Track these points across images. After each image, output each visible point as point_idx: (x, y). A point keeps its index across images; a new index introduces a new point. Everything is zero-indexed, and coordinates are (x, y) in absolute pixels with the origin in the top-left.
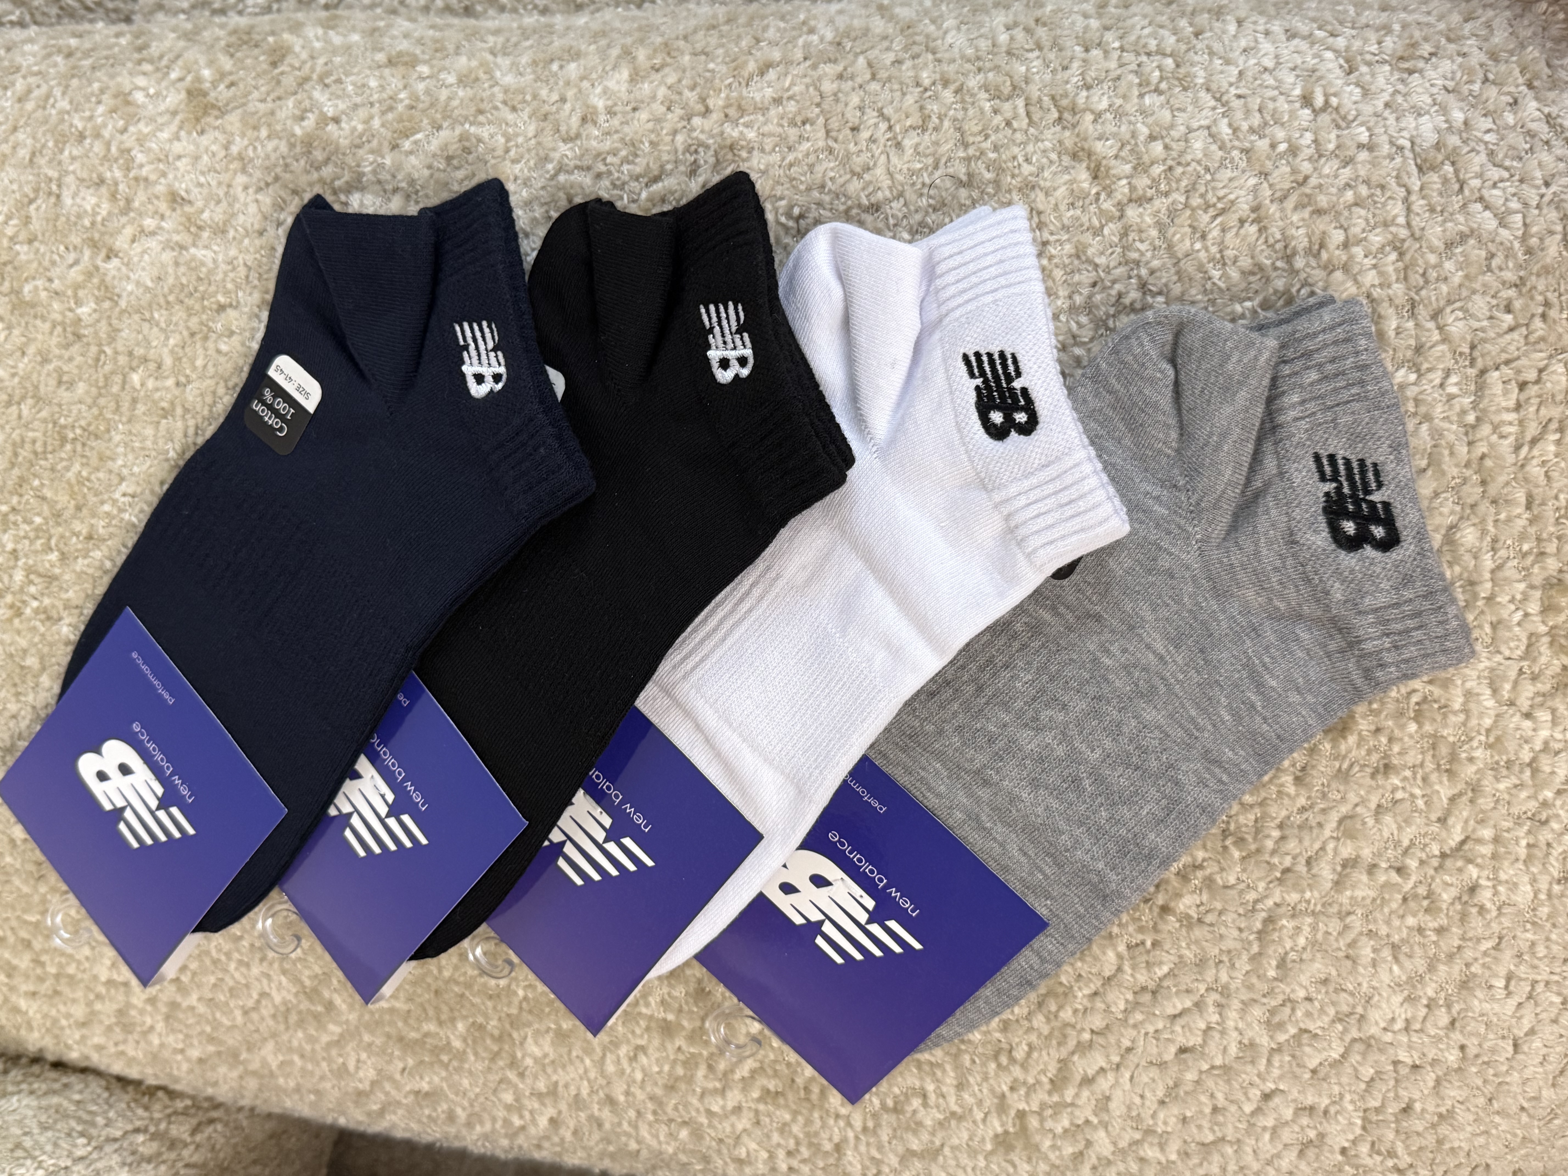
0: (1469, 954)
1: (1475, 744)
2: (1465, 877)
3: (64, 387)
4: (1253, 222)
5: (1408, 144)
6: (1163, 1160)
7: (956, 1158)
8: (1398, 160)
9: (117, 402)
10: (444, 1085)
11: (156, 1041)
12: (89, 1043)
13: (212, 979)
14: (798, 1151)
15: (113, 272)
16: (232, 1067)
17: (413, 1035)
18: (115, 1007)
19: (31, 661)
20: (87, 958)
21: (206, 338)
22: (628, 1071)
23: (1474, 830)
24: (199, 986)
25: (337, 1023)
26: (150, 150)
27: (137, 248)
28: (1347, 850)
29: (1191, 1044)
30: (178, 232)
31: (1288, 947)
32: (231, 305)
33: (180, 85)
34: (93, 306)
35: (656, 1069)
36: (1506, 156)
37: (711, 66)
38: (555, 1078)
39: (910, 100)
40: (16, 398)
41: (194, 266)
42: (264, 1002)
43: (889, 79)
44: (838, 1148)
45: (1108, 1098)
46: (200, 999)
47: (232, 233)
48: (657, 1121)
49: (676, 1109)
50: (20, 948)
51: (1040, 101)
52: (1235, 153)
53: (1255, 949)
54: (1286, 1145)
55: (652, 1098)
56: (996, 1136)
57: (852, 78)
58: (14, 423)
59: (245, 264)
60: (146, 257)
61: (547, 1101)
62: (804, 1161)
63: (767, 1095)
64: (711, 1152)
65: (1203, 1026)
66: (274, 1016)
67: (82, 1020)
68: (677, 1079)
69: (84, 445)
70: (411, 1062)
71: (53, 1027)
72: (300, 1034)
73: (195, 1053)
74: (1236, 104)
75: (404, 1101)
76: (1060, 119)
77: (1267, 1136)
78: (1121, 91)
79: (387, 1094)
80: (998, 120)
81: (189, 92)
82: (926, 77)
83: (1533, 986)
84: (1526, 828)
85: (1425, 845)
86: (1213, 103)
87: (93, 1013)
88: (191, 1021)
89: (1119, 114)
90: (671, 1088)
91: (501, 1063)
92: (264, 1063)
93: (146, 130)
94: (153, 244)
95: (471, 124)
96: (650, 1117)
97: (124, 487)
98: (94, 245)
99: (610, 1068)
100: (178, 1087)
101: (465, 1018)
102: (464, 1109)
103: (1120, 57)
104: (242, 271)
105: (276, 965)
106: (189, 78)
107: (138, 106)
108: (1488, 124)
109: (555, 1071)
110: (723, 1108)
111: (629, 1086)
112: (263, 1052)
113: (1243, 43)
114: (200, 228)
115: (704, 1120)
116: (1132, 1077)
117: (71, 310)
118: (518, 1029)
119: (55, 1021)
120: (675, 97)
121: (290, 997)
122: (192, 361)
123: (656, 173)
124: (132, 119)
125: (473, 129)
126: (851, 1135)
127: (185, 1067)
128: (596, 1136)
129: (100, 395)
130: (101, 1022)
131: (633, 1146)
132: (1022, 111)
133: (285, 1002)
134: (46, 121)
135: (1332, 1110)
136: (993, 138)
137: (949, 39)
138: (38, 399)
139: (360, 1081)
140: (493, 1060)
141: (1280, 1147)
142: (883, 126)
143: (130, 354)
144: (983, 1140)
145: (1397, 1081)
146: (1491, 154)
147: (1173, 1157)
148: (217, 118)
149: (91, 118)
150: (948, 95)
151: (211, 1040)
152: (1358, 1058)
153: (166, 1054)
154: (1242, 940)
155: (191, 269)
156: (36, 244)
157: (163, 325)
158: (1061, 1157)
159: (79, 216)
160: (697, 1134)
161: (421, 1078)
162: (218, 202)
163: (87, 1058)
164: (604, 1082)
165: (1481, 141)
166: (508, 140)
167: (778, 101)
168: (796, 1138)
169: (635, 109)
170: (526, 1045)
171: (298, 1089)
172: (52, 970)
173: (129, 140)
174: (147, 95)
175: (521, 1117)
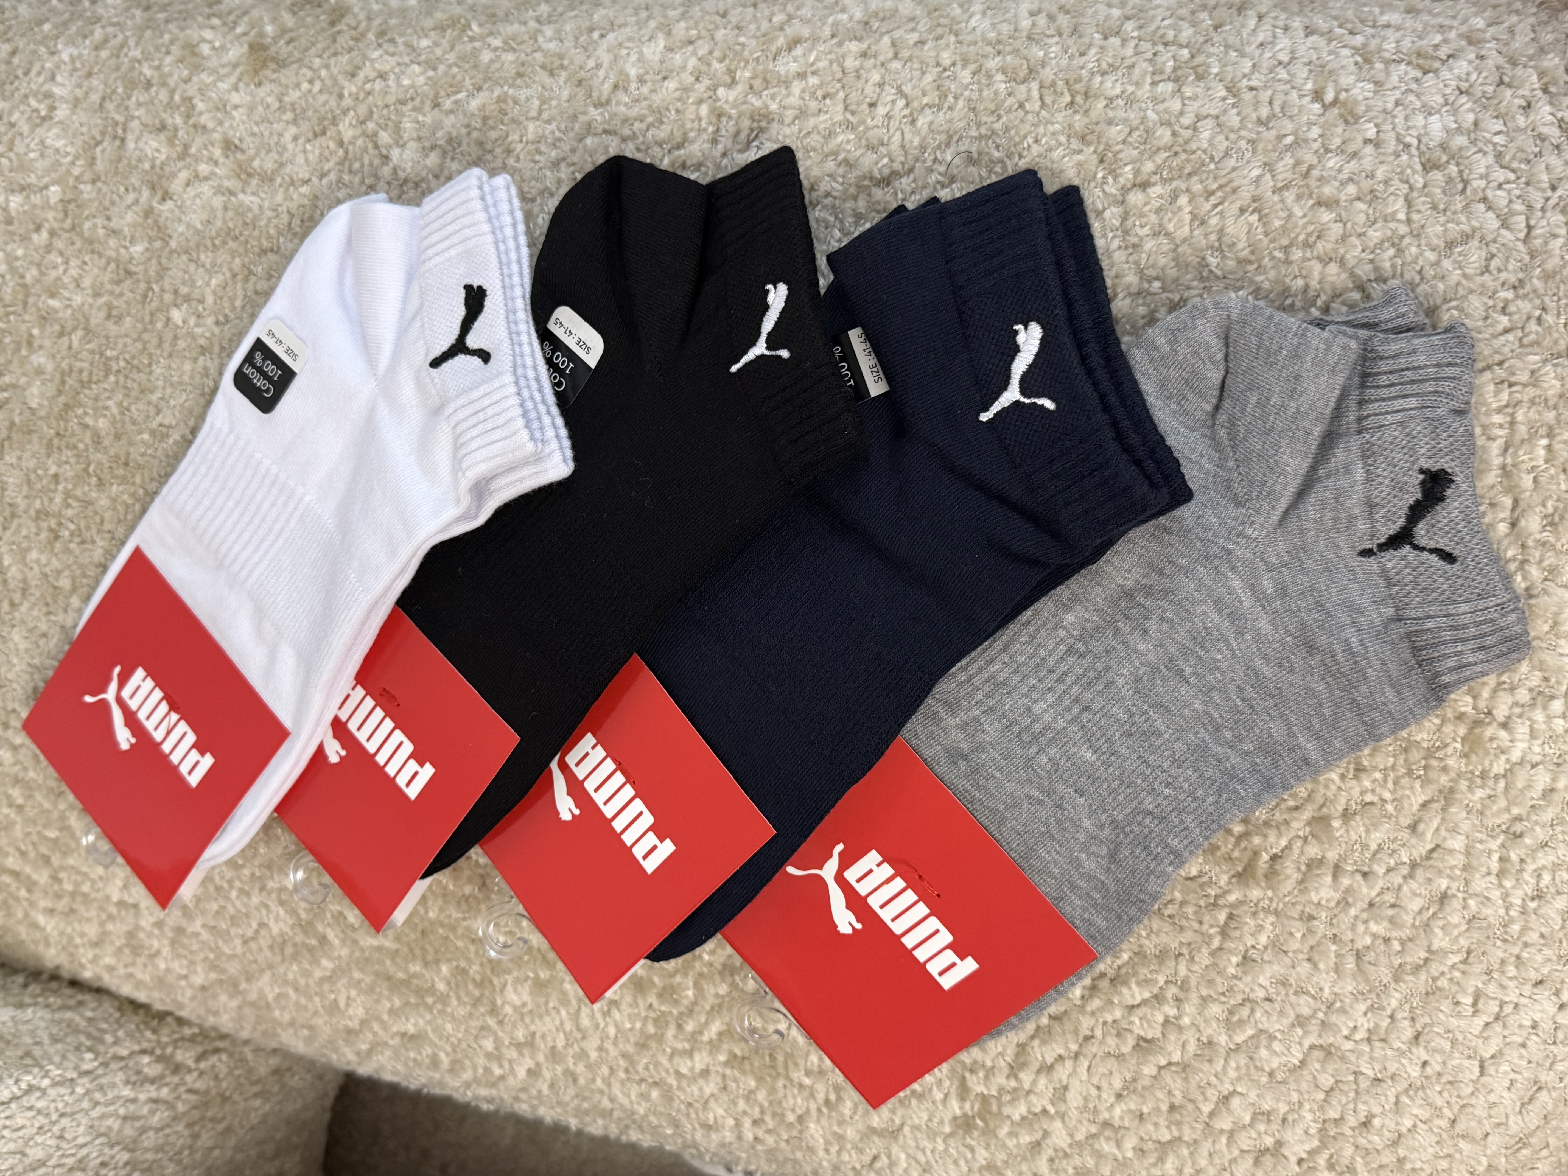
0: (1435, 968)
1: (1450, 750)
2: (1434, 886)
3: (113, 320)
4: (1254, 211)
5: (1415, 142)
6: (1120, 1157)
7: (916, 1139)
8: (1405, 157)
9: (160, 338)
10: (429, 1029)
11: (162, 966)
12: (101, 963)
13: (215, 907)
14: (763, 1120)
15: (167, 214)
16: (232, 997)
17: (401, 975)
18: (125, 928)
19: (65, 583)
20: (101, 878)
21: (246, 280)
22: (602, 1025)
23: (1445, 839)
24: (203, 912)
25: (330, 958)
26: (210, 98)
27: (191, 192)
28: (1313, 850)
29: (1149, 1037)
30: (228, 178)
31: (1249, 944)
32: (272, 250)
33: (245, 39)
34: (146, 245)
35: (628, 1026)
36: (1514, 158)
37: (742, 39)
38: (533, 1028)
39: (929, 78)
40: (69, 329)
41: (241, 211)
42: (263, 932)
43: (910, 59)
44: (801, 1119)
45: (1066, 1088)
46: (204, 926)
47: (279, 180)
48: (628, 1079)
49: (647, 1068)
50: (40, 863)
51: (1053, 84)
52: (1243, 144)
53: (1216, 942)
54: (1242, 1151)
55: (624, 1055)
56: (955, 1118)
57: (875, 57)
58: (64, 353)
59: (289, 212)
60: (198, 201)
61: (526, 1052)
62: (769, 1131)
63: (733, 1060)
64: (680, 1116)
65: (1160, 1019)
66: (271, 947)
67: (95, 940)
68: (649, 1037)
69: (126, 377)
70: (397, 1002)
71: (68, 946)
72: (295, 967)
73: (198, 980)
74: (1248, 96)
75: (391, 1042)
76: (1072, 103)
77: (1224, 1140)
78: (1135, 77)
79: (375, 1034)
80: (1010, 101)
81: (251, 46)
82: (946, 58)
83: (1501, 1007)
84: (1499, 841)
85: (1394, 851)
86: (1223, 93)
87: (105, 933)
88: (195, 947)
89: (1130, 101)
90: (642, 1046)
91: (482, 1010)
92: (262, 996)
93: (208, 80)
94: (206, 189)
95: (510, 87)
96: (622, 1075)
97: (159, 419)
98: (153, 187)
99: (585, 1022)
100: (183, 1014)
101: (449, 961)
102: (447, 1054)
103: (1137, 46)
104: (285, 218)
105: (274, 895)
106: (252, 33)
107: (204, 58)
108: (1498, 126)
109: (532, 1021)
110: (692, 1069)
111: (602, 1041)
112: (260, 984)
113: (1261, 37)
114: (249, 175)
115: (672, 1081)
116: (1089, 1067)
117: (125, 247)
118: (498, 976)
119: (71, 939)
120: (704, 68)
121: (286, 929)
122: (232, 300)
123: (679, 140)
124: (197, 68)
125: (511, 92)
126: (813, 1106)
127: (189, 993)
128: (572, 1091)
129: (145, 330)
130: (112, 943)
131: (606, 1103)
132: (1035, 94)
133: (282, 934)
134: (118, 68)
135: (1290, 1118)
136: (1004, 119)
137: (973, 22)
138: (88, 331)
139: (350, 1018)
140: (474, 1005)
141: (1236, 1153)
142: (901, 103)
143: (176, 292)
144: (942, 1122)
145: (1357, 1093)
146: (1499, 156)
147: (1130, 1154)
148: (274, 71)
149: (158, 68)
150: (965, 75)
151: (214, 967)
152: (1317, 1066)
153: (171, 979)
154: (1203, 934)
155: (238, 213)
156: (99, 184)
157: (208, 266)
158: (1018, 1146)
159: (140, 160)
160: (668, 1096)
161: (407, 1020)
162: (269, 151)
163: (100, 978)
164: (579, 1036)
165: (1490, 142)
166: (543, 102)
167: (802, 76)
168: (761, 1106)
169: (665, 78)
170: (506, 993)
171: (292, 1023)
172: (69, 887)
173: (192, 90)
174: (214, 48)
175: (501, 1066)
